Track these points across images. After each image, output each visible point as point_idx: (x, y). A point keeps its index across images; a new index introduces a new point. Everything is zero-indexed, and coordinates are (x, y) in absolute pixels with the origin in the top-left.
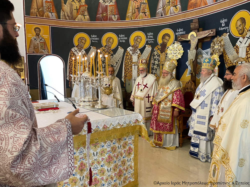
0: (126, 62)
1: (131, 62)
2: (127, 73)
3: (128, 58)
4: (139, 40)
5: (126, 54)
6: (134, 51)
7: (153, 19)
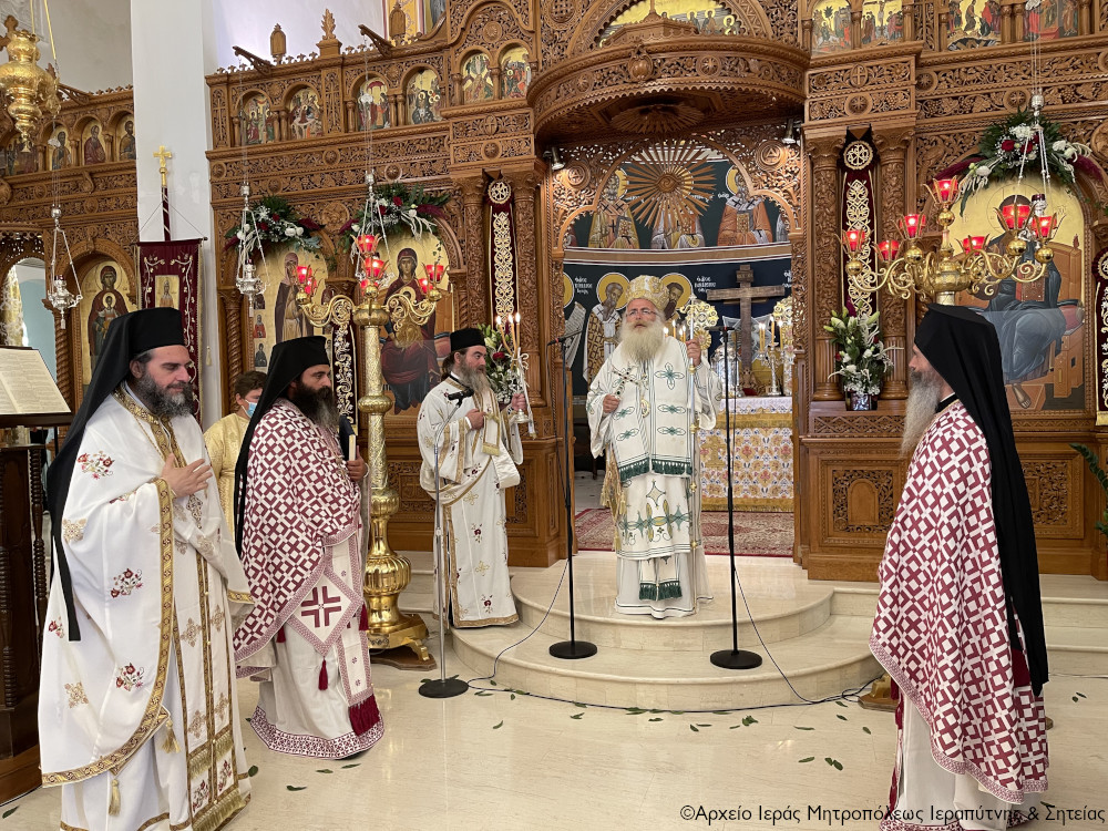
0: (591, 337)
1: (602, 337)
2: (594, 360)
3: (594, 327)
4: (616, 291)
5: (590, 319)
6: (607, 315)
7: (645, 252)
